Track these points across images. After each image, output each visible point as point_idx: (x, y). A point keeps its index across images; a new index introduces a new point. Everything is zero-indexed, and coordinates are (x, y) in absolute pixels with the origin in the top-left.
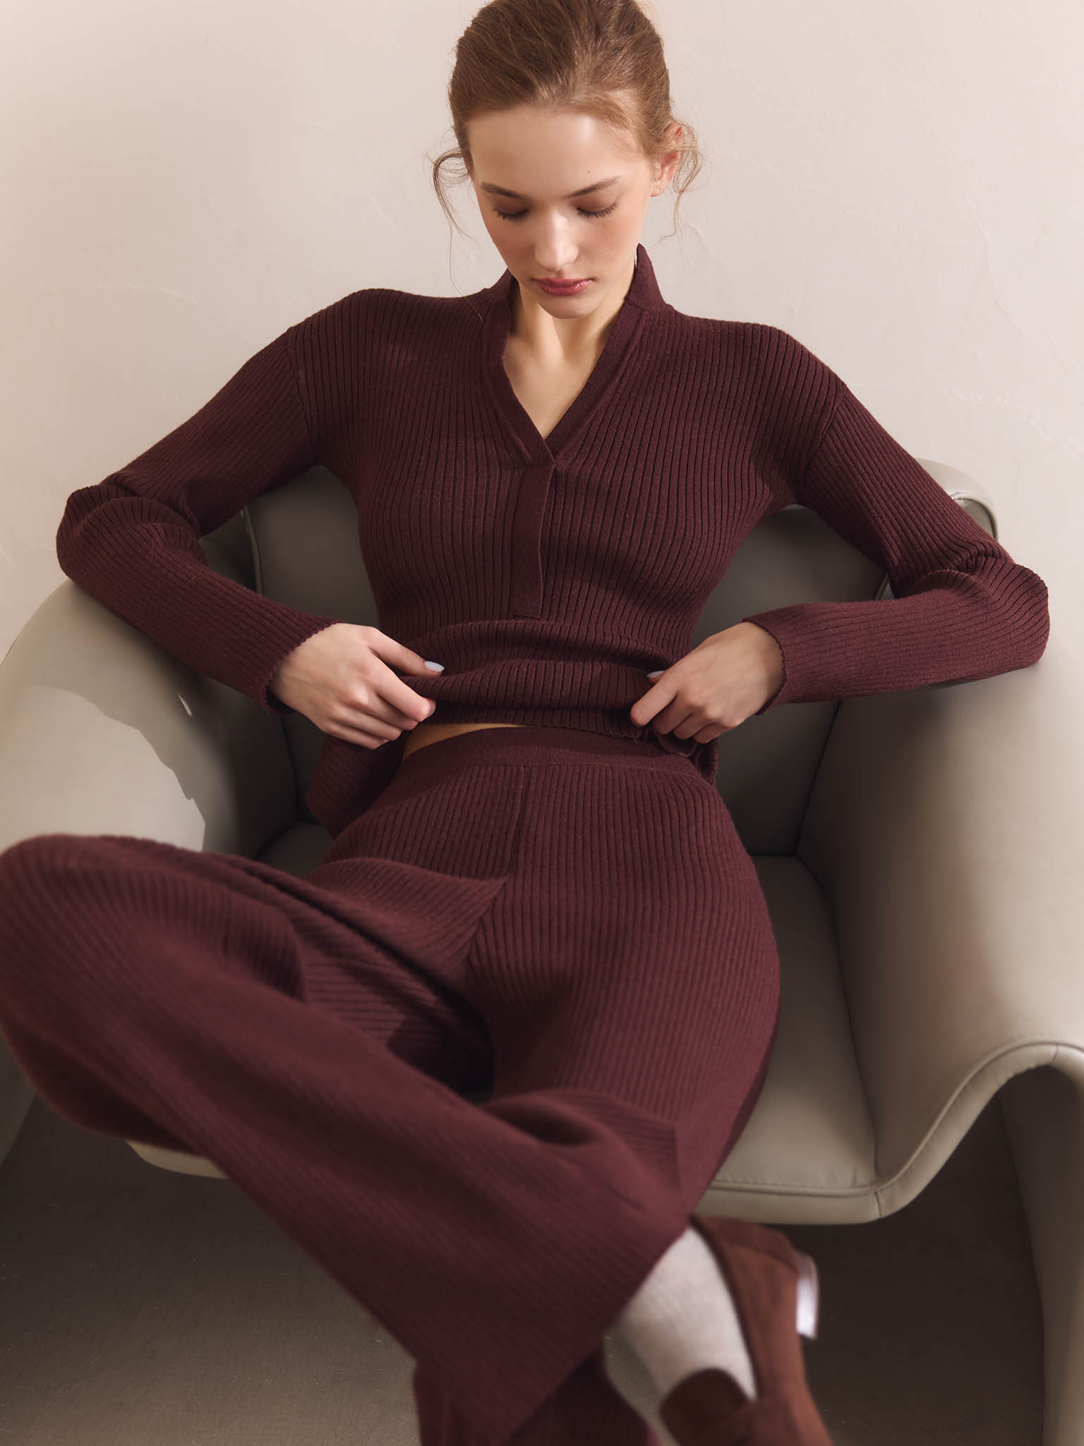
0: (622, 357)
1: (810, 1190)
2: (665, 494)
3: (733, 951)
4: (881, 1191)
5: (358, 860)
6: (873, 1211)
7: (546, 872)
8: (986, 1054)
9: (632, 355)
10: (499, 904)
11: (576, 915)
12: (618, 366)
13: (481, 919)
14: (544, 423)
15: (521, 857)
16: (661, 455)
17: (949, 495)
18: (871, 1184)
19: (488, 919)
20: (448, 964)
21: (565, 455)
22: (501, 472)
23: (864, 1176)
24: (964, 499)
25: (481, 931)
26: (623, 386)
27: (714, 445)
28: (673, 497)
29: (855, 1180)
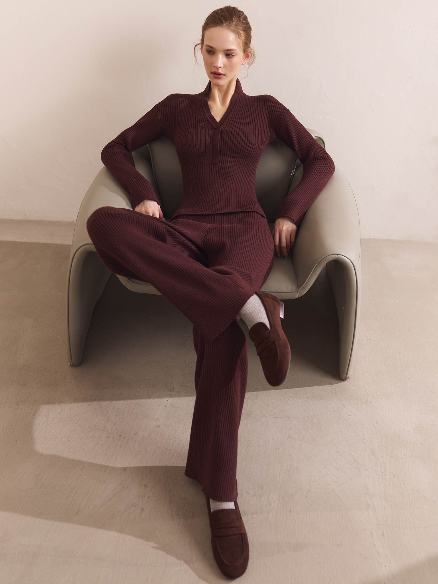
0: (235, 104)
1: (282, 291)
2: (247, 133)
3: (263, 238)
4: (298, 291)
5: (179, 220)
6: (297, 296)
7: (221, 222)
8: (321, 257)
9: (237, 103)
10: (211, 228)
11: (227, 229)
12: (234, 105)
13: (207, 231)
14: (218, 119)
15: (215, 220)
16: (246, 125)
17: (312, 136)
18: (296, 289)
19: (208, 231)
20: (199, 241)
21: (223, 126)
22: (208, 130)
23: (294, 288)
24: (317, 137)
25: (207, 233)
26: (236, 110)
27: (258, 122)
28: (249, 134)
29: (292, 288)
